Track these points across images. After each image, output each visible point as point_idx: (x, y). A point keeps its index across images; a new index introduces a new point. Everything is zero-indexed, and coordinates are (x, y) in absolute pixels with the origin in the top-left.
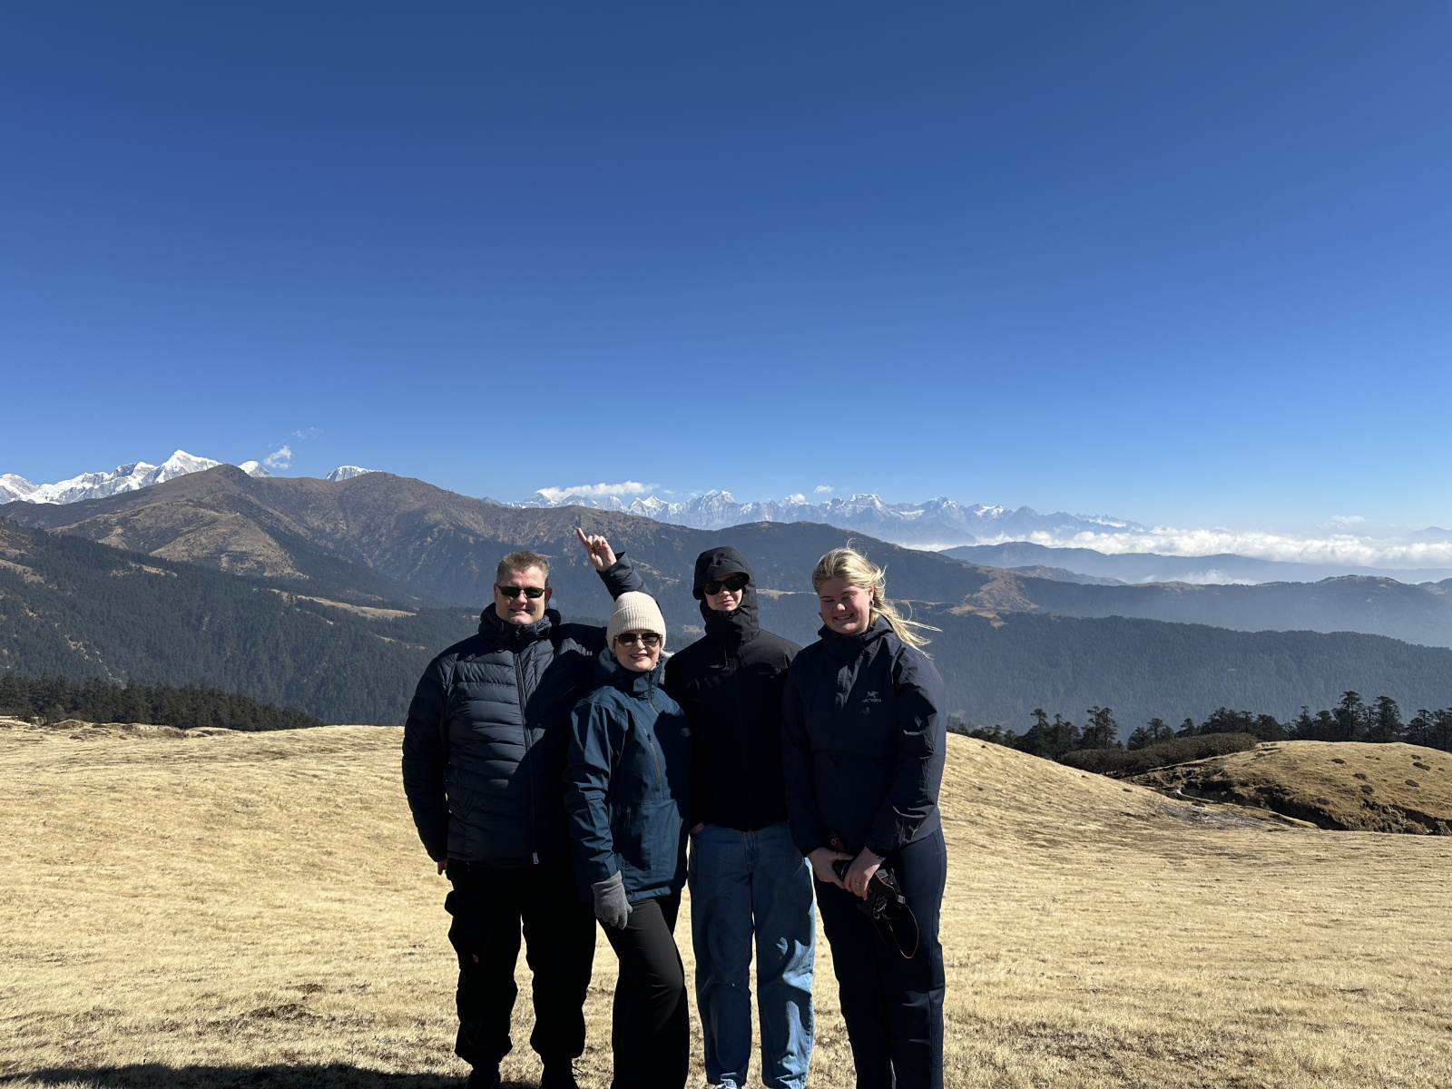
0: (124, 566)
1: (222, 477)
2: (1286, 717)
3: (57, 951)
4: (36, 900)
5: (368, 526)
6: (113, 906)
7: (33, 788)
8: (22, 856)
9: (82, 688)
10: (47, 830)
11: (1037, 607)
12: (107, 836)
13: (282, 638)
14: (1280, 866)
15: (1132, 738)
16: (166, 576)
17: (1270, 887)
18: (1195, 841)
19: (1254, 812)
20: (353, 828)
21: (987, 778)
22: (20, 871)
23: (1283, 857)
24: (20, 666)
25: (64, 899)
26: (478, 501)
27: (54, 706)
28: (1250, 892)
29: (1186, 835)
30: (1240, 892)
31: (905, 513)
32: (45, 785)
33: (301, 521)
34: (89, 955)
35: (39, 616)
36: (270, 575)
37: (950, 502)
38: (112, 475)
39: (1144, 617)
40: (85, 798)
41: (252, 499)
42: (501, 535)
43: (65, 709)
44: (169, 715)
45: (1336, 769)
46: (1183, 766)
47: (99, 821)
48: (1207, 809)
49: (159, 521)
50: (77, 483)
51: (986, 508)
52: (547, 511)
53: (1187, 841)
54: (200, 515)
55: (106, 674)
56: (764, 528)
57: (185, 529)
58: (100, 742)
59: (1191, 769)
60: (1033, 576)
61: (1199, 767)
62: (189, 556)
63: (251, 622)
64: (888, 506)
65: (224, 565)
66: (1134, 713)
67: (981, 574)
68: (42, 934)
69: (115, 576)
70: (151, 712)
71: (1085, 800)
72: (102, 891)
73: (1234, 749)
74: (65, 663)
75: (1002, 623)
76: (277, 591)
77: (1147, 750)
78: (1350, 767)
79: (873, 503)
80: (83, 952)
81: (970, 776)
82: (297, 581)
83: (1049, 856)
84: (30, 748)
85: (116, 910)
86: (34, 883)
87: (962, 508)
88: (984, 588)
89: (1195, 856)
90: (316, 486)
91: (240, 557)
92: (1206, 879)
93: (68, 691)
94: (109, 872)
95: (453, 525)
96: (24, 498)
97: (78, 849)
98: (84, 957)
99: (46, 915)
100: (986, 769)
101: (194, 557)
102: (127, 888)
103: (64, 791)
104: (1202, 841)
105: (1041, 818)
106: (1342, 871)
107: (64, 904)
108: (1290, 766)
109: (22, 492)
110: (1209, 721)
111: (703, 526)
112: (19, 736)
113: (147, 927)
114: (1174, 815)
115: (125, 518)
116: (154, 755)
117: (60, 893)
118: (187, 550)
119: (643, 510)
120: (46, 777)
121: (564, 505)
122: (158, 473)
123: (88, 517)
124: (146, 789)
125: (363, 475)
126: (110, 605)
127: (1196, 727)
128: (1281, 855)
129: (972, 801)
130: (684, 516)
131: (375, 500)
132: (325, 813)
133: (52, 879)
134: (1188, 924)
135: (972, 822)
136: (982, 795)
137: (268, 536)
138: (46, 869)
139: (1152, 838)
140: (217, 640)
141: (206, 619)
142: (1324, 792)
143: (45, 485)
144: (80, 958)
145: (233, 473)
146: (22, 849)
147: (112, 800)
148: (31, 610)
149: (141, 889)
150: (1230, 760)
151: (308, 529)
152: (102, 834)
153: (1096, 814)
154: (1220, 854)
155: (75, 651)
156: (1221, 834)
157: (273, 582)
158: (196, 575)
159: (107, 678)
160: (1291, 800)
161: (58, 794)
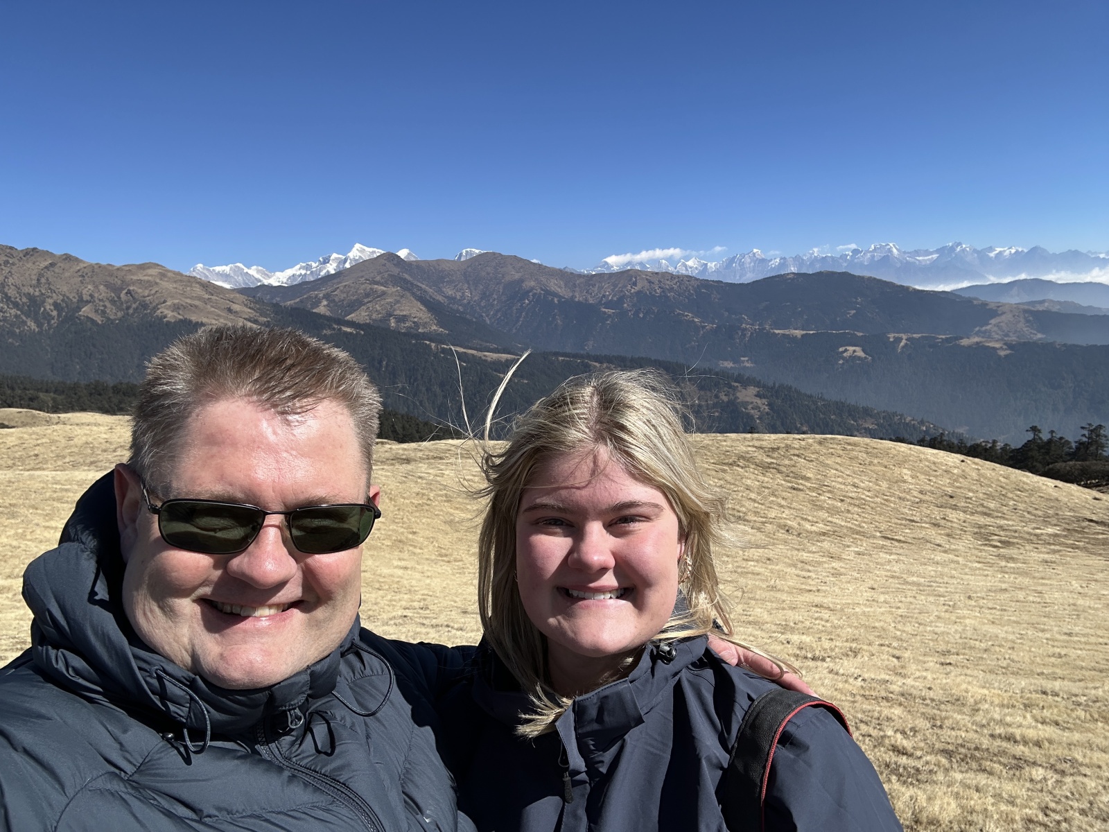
0: (330, 328)
1: (386, 262)
5: (485, 294)
11: (1043, 336)
13: (433, 375)
16: (357, 333)
20: (436, 515)
21: (960, 488)
26: (560, 270)
31: (921, 258)
33: (440, 291)
36: (422, 331)
37: (964, 246)
38: (317, 264)
41: (407, 276)
42: (578, 296)
49: (349, 294)
50: (296, 271)
51: (998, 250)
52: (611, 275)
54: (374, 290)
56: (790, 279)
57: (366, 300)
60: (1041, 309)
62: (370, 319)
63: (413, 364)
64: (905, 253)
65: (393, 325)
67: (991, 309)
69: (325, 335)
71: (1052, 507)
75: (1008, 352)
76: (428, 342)
79: (890, 250)
81: (945, 486)
82: (440, 335)
83: (998, 556)
87: (975, 251)
88: (993, 321)
90: (448, 265)
91: (403, 319)
95: (543, 290)
96: (266, 282)
100: (961, 480)
101: (374, 320)
105: (1003, 522)
109: (264, 278)
111: (737, 280)
115: (327, 294)
118: (368, 315)
119: (687, 270)
121: (624, 270)
122: (345, 261)
123: (305, 294)
125: (479, 255)
129: (941, 507)
130: (721, 272)
131: (488, 274)
132: (419, 504)
135: (935, 525)
136: (952, 502)
137: (419, 304)
140: (392, 377)
141: (384, 363)
143: (277, 272)
145: (392, 258)
151: (445, 297)
153: (1058, 519)
157: (425, 336)
158: (375, 332)
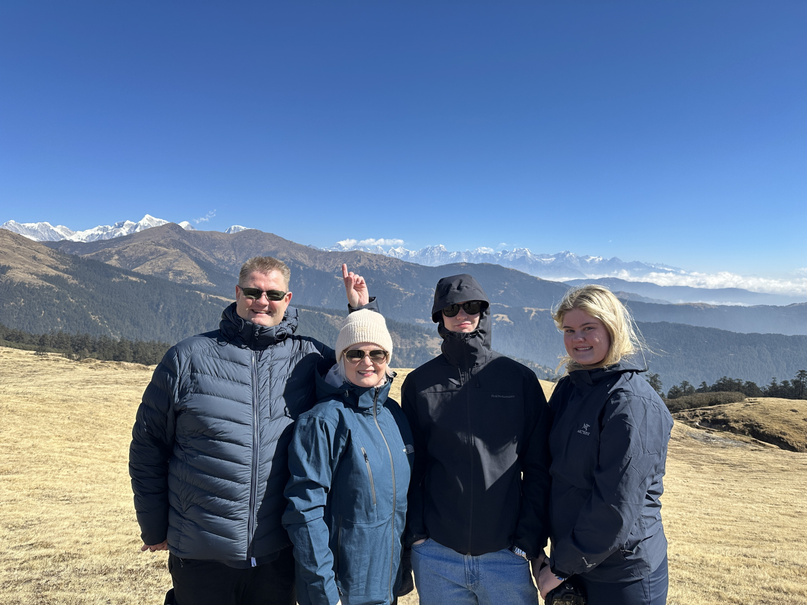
0: (119, 276)
1: (169, 230)
2: (763, 383)
3: (68, 494)
4: (61, 462)
6: (101, 467)
7: (65, 398)
8: (56, 436)
9: (98, 340)
10: (70, 422)
12: (101, 426)
13: (201, 317)
14: (760, 473)
15: (670, 392)
16: (141, 282)
17: (754, 486)
18: (708, 455)
19: (742, 438)
22: (54, 445)
23: (761, 467)
24: (66, 327)
25: (76, 462)
26: (306, 247)
27: (83, 349)
28: (743, 489)
29: (703, 451)
30: (737, 489)
31: (544, 260)
32: (71, 396)
33: (211, 254)
34: (84, 497)
35: (76, 301)
36: (195, 283)
37: (571, 254)
38: (113, 227)
39: (681, 322)
40: (91, 404)
41: (185, 242)
42: (318, 266)
43: (89, 351)
44: (141, 357)
45: (792, 415)
46: (701, 409)
47: (98, 417)
48: (714, 435)
49: (137, 252)
50: (95, 231)
51: (592, 258)
52: (343, 253)
53: (704, 454)
54: (158, 250)
55: (109, 333)
56: (463, 266)
57: (150, 258)
58: (104, 371)
59: (705, 411)
61: (711, 410)
62: (152, 272)
63: (185, 309)
64: (534, 255)
65: (171, 277)
66: (672, 377)
68: (61, 483)
69: (114, 281)
70: (132, 354)
72: (96, 458)
73: (731, 401)
74: (89, 327)
76: (199, 292)
77: (680, 399)
78: (801, 414)
79: (526, 253)
80: (81, 495)
82: (209, 287)
84: (68, 373)
85: (103, 470)
86: (61, 452)
87: (578, 257)
89: (708, 464)
90: (220, 236)
91: (180, 273)
92: (715, 479)
93: (90, 342)
94: (101, 447)
95: (292, 260)
96: (68, 238)
97: (85, 433)
98: (82, 499)
99: (65, 471)
101: (155, 273)
102: (110, 457)
103: (81, 400)
104: (712, 455)
106: (797, 478)
107: (75, 465)
108: (765, 412)
109: (67, 235)
110: (717, 384)
111: (428, 264)
112: (63, 366)
113: (118, 480)
114: (695, 438)
115: (119, 250)
116: (131, 380)
117: (74, 459)
118: (151, 269)
119: (395, 254)
120: (72, 391)
121: (352, 250)
122: (136, 227)
123: (100, 249)
124: (124, 400)
125: (245, 231)
126: (112, 297)
127: (708, 386)
128: (760, 466)
130: (418, 258)
131: (251, 245)
133: (70, 450)
134: (709, 510)
137: (194, 263)
138: (68, 444)
139: (682, 452)
140: (167, 317)
141: (161, 306)
142: (784, 428)
143: (78, 232)
144: (80, 499)
145: (175, 227)
146: (56, 432)
147: (105, 406)
148: (72, 298)
149: (117, 457)
150: (729, 407)
151: (215, 259)
152: (99, 425)
154: (723, 464)
155: (94, 321)
156: (724, 451)
157: (197, 287)
158: (156, 283)
159: (110, 336)
160: (764, 432)
161: (77, 401)
